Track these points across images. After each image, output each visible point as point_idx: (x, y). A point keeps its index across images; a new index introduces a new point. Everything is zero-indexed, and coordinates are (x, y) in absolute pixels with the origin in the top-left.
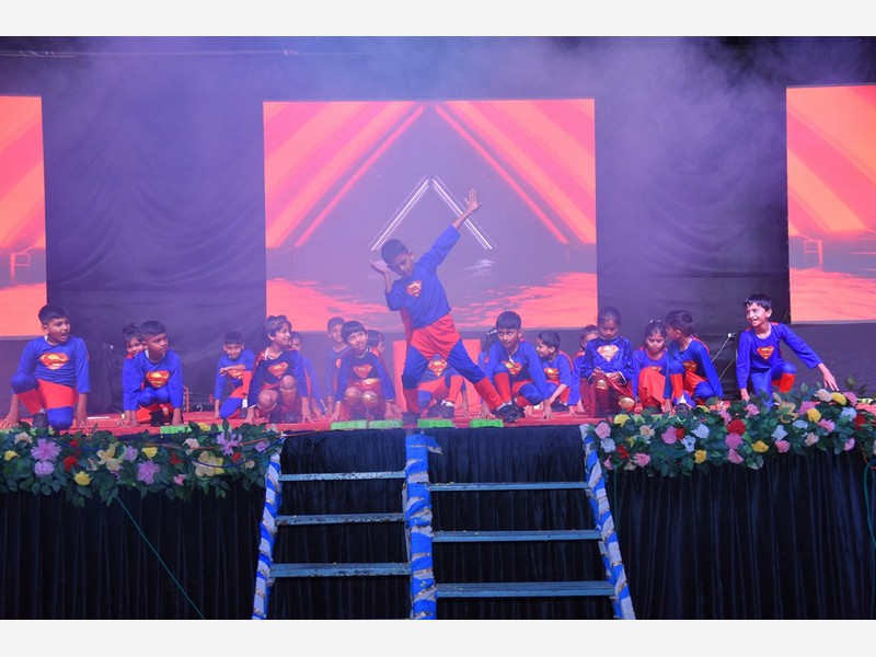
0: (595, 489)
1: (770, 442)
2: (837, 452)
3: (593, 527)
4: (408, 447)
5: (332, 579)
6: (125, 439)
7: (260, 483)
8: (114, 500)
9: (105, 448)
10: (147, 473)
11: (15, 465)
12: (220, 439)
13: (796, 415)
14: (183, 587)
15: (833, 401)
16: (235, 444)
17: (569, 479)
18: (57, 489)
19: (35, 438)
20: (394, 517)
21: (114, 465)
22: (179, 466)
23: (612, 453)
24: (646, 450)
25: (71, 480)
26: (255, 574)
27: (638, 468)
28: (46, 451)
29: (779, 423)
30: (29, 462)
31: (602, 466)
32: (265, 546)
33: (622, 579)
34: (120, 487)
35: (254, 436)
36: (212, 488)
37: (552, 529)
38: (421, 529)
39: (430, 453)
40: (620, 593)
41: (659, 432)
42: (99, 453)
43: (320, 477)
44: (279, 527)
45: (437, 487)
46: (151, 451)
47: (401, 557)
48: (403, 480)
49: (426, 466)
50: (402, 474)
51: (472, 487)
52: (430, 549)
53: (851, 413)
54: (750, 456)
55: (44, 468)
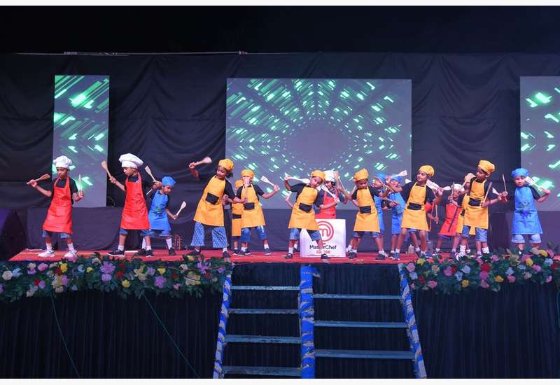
0: (406, 300)
1: (505, 277)
2: (542, 283)
3: (404, 321)
4: (302, 273)
5: (258, 344)
6: (149, 263)
7: (220, 290)
8: (142, 296)
9: (138, 268)
10: (160, 282)
11: (92, 275)
12: (199, 265)
13: (519, 262)
14: (177, 344)
15: (540, 254)
16: (207, 268)
17: (391, 294)
18: (113, 288)
19: (102, 261)
20: (293, 312)
21: (142, 277)
22: (177, 279)
23: (416, 280)
24: (435, 279)
25: (120, 285)
26: (217, 339)
27: (430, 289)
28: (108, 268)
29: (510, 266)
30: (99, 274)
31: (410, 287)
32: (222, 324)
33: (419, 350)
34: (145, 288)
35: (218, 264)
36: (194, 292)
37: (380, 321)
38: (308, 319)
39: (314, 277)
40: (418, 358)
41: (442, 269)
42: (135, 271)
43: (253, 288)
44: (230, 315)
45: (317, 296)
46: (162, 271)
47: (296, 333)
48: (298, 291)
49: (311, 284)
50: (298, 288)
51: (337, 296)
52: (313, 330)
53: (550, 261)
54: (493, 284)
55: (107, 277)
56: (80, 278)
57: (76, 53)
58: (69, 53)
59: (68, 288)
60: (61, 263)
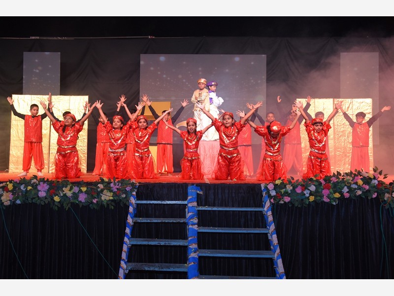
0: (267, 211)
1: (341, 193)
2: (369, 198)
3: (266, 227)
4: (189, 191)
5: (155, 246)
6: (73, 183)
7: (127, 204)
8: (69, 208)
9: (66, 187)
10: (82, 198)
11: (31, 192)
12: (112, 185)
13: (352, 182)
14: (95, 243)
15: (368, 177)
16: (118, 187)
17: (256, 206)
18: (47, 202)
19: (39, 182)
20: (182, 220)
21: (69, 194)
23: (274, 196)
24: (289, 195)
25: (52, 199)
26: (123, 243)
27: (285, 202)
28: (43, 187)
29: (346, 186)
30: (36, 191)
31: (270, 201)
32: (128, 231)
33: (278, 251)
34: (71, 203)
35: (126, 184)
36: (108, 205)
38: (193, 227)
39: (198, 194)
40: (277, 257)
41: (294, 188)
42: (64, 189)
43: (152, 202)
44: (134, 223)
45: (200, 208)
46: (84, 189)
47: (184, 237)
48: (186, 205)
49: (196, 199)
50: (186, 202)
51: (215, 209)
52: (196, 235)
53: (376, 182)
54: (333, 199)
55: (42, 194)
56: (22, 194)
57: (38, 38)
58: (33, 38)
59: (14, 202)
60: (8, 183)
